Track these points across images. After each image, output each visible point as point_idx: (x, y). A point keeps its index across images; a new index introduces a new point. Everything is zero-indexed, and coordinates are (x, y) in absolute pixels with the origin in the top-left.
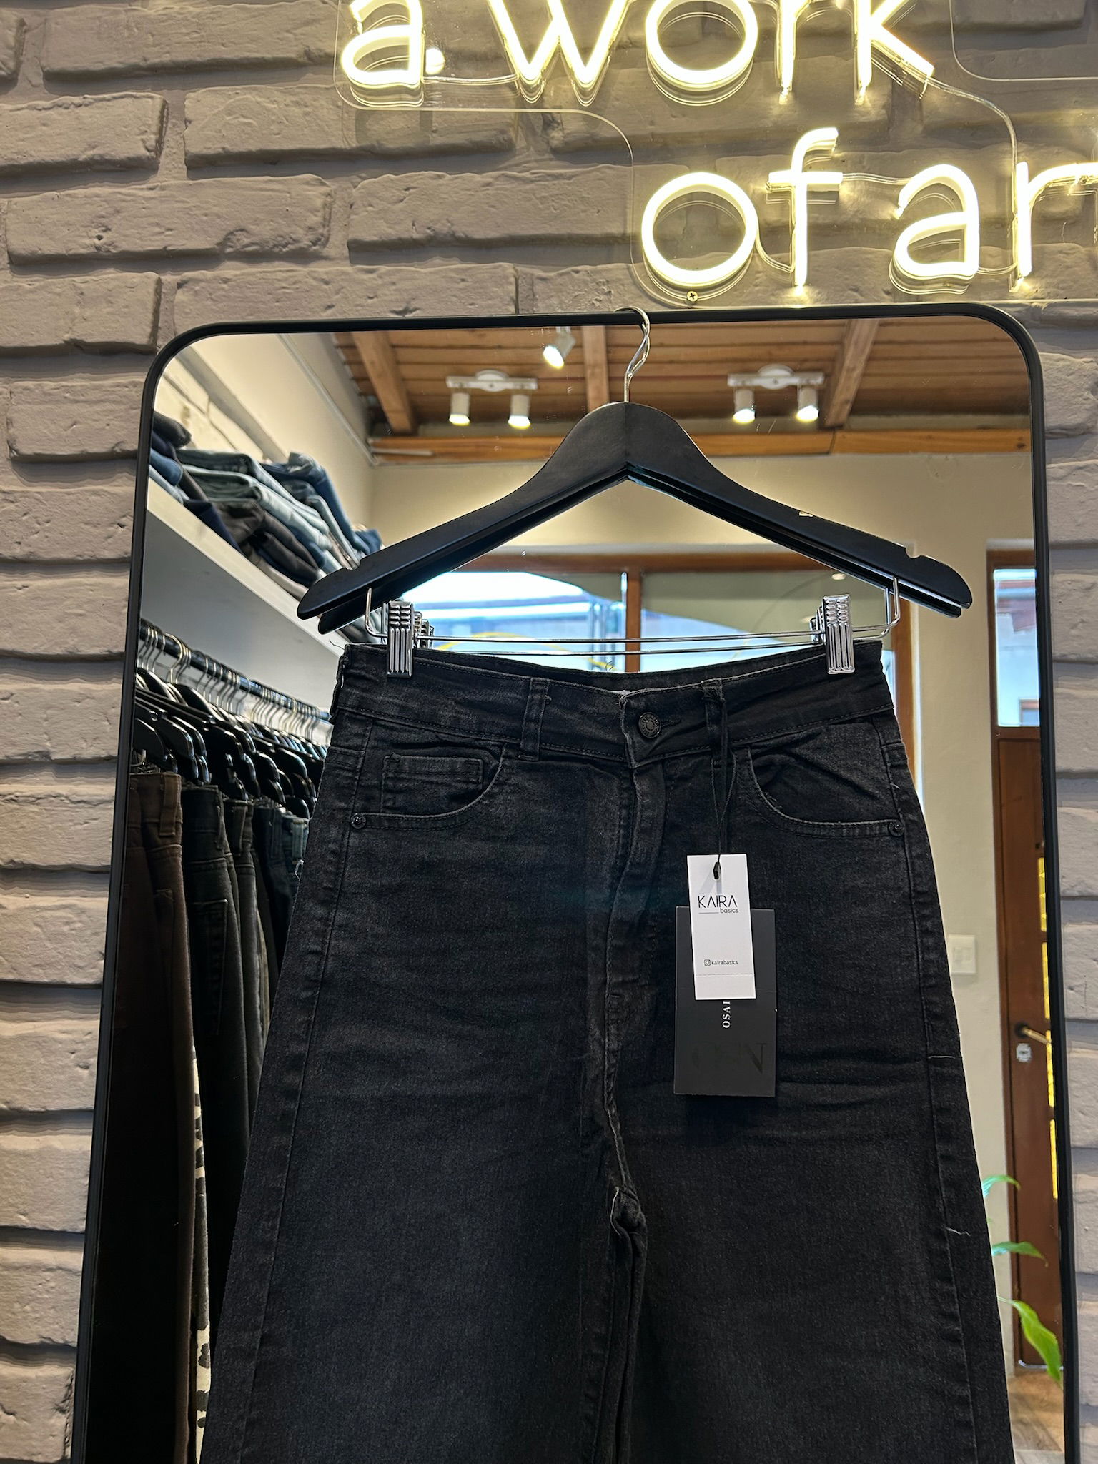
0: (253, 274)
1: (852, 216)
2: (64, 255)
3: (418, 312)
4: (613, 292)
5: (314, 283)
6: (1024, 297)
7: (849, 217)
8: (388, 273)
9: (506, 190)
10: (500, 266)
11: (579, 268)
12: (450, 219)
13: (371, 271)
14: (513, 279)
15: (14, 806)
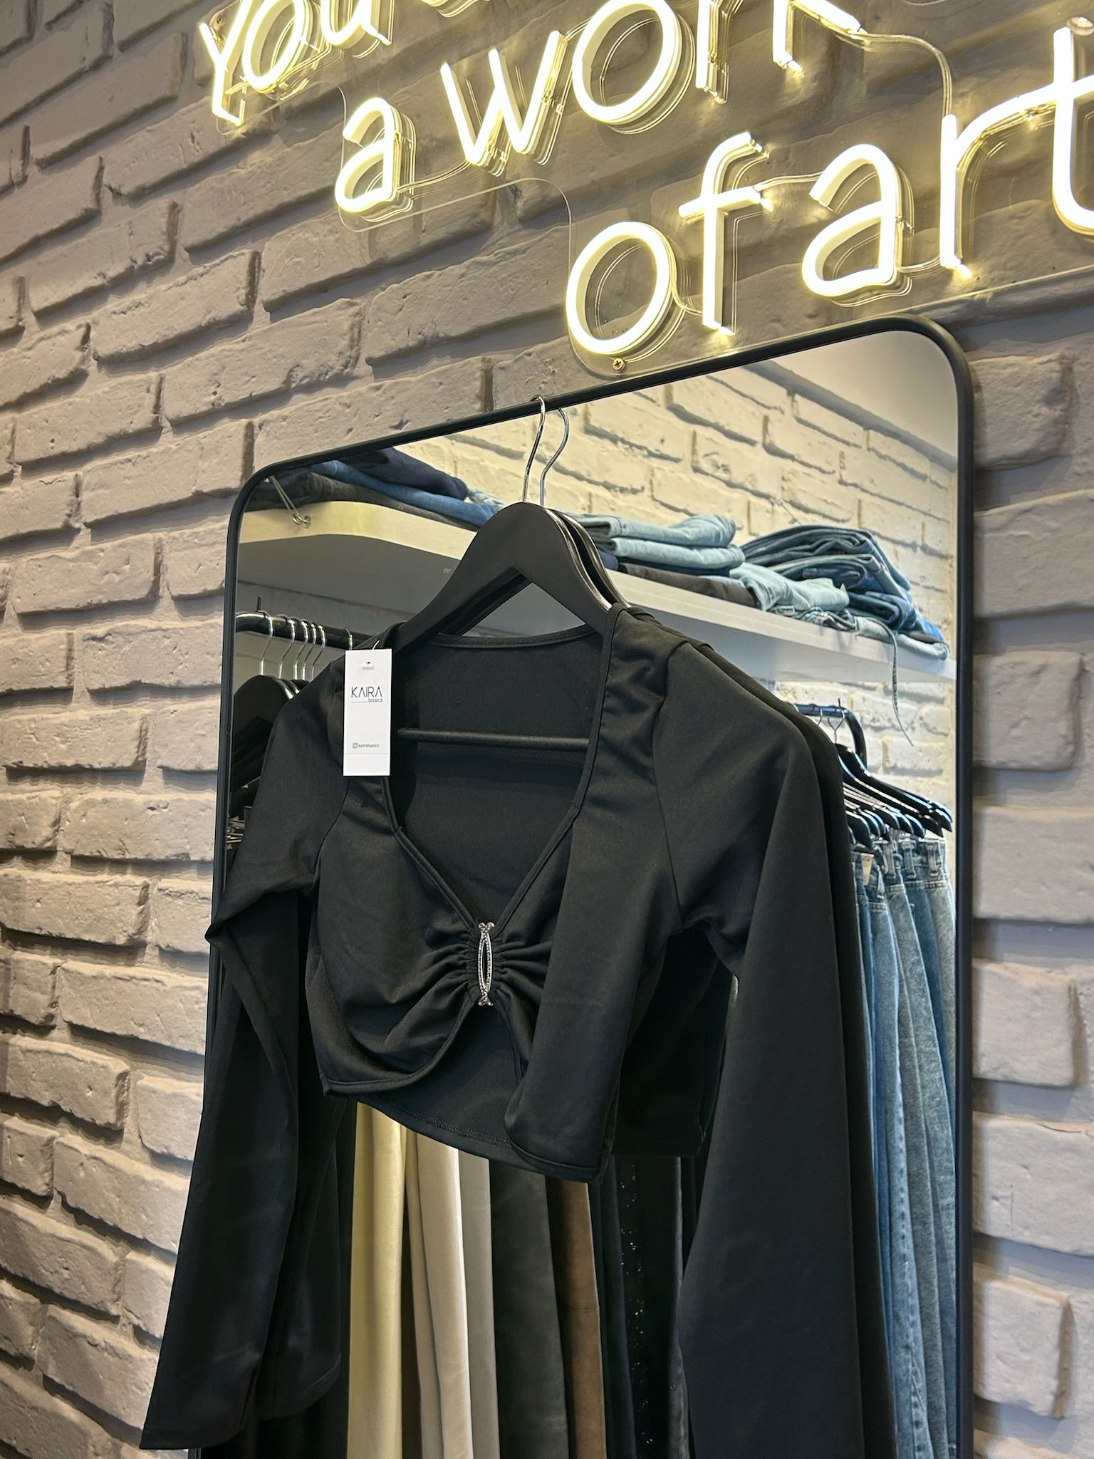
0: (301, 408)
1: (777, 229)
2: (194, 415)
3: (409, 423)
4: (556, 371)
5: (340, 408)
6: (962, 291)
7: (773, 230)
8: (391, 387)
9: (475, 278)
10: (469, 362)
11: (530, 350)
12: (435, 320)
13: (378, 388)
14: (478, 374)
15: (169, 899)
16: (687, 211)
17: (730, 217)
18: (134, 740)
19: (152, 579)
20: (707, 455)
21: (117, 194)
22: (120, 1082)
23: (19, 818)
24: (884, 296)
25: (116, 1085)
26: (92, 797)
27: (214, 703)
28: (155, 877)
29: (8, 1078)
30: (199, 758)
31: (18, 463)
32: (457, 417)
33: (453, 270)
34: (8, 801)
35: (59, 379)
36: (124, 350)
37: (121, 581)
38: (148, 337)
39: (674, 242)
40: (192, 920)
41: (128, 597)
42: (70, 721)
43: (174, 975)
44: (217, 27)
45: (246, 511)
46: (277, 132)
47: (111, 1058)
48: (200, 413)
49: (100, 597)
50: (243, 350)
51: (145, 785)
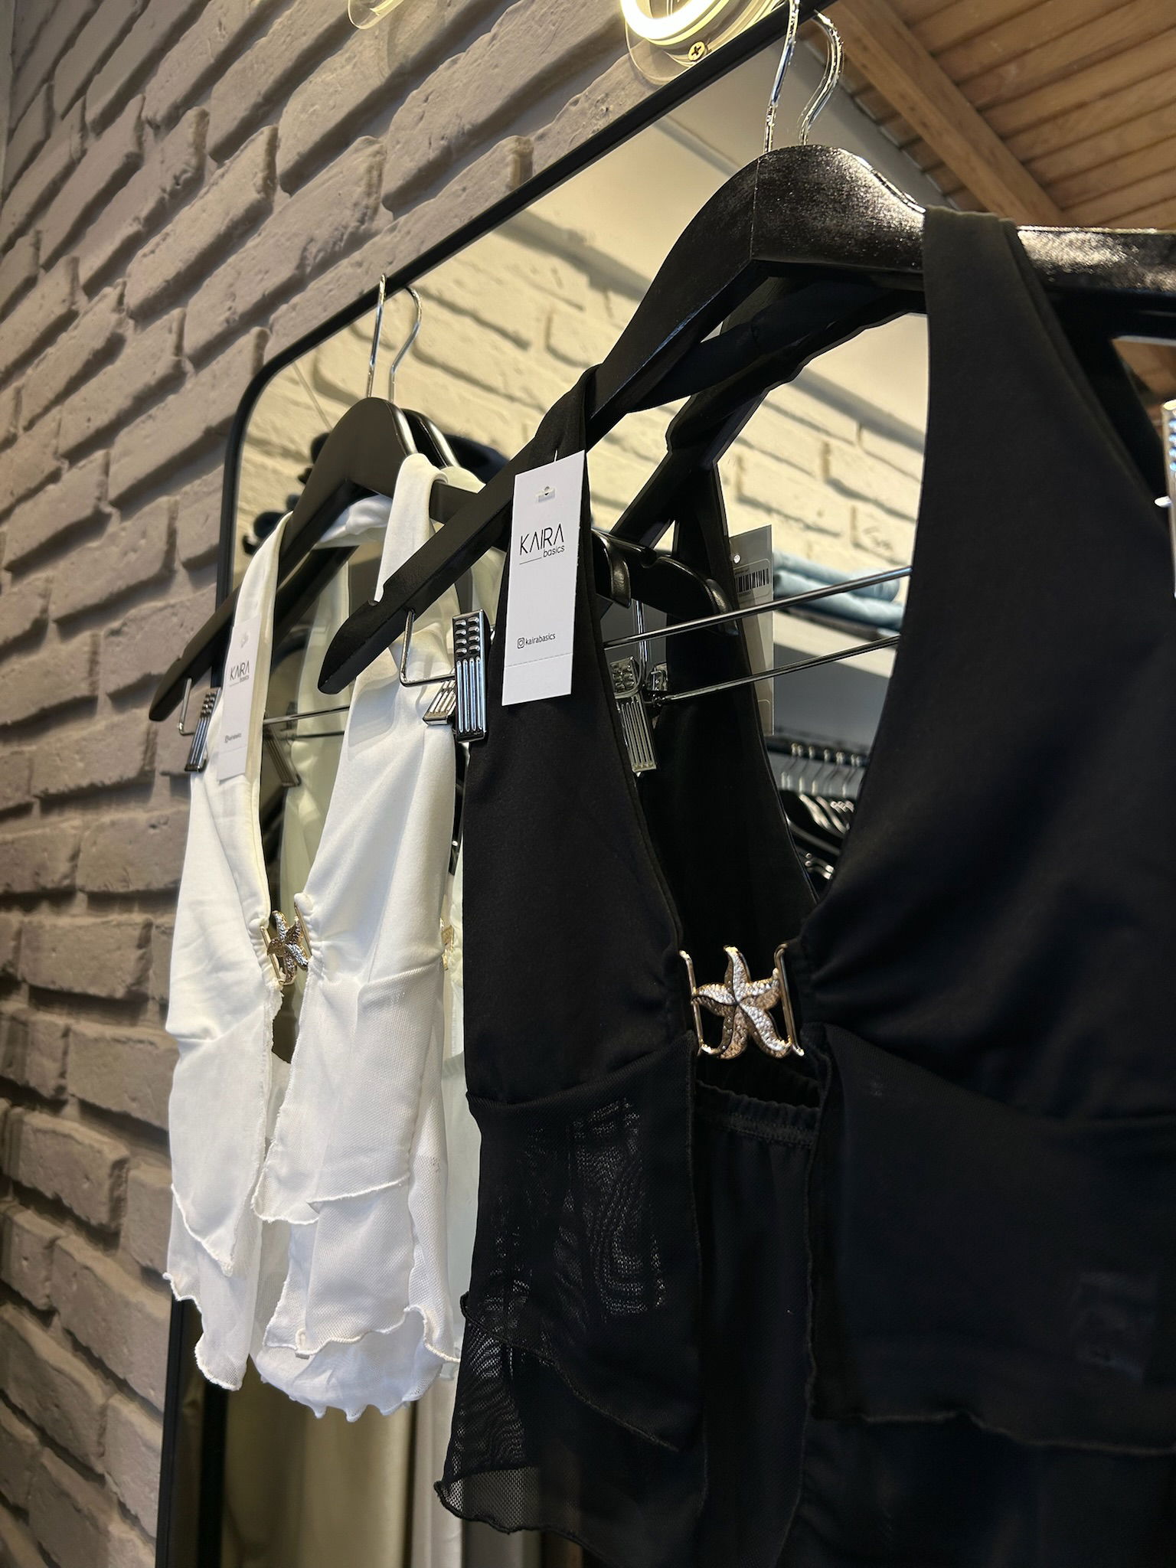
2: (212, 340)
4: (611, 107)
5: (350, 270)
8: (406, 222)
9: (509, 33)
10: (498, 147)
11: (578, 97)
12: (460, 111)
13: (393, 229)
14: (510, 157)
18: (141, 744)
19: (166, 548)
21: (154, 126)
22: (116, 1172)
23: (42, 855)
25: (111, 1176)
26: (103, 821)
28: (159, 913)
31: (63, 455)
33: (481, 42)
34: (36, 837)
35: (98, 351)
36: (152, 293)
38: (173, 269)
41: (144, 576)
47: (111, 1141)
48: (216, 337)
49: (121, 583)
50: (257, 245)
51: (154, 801)
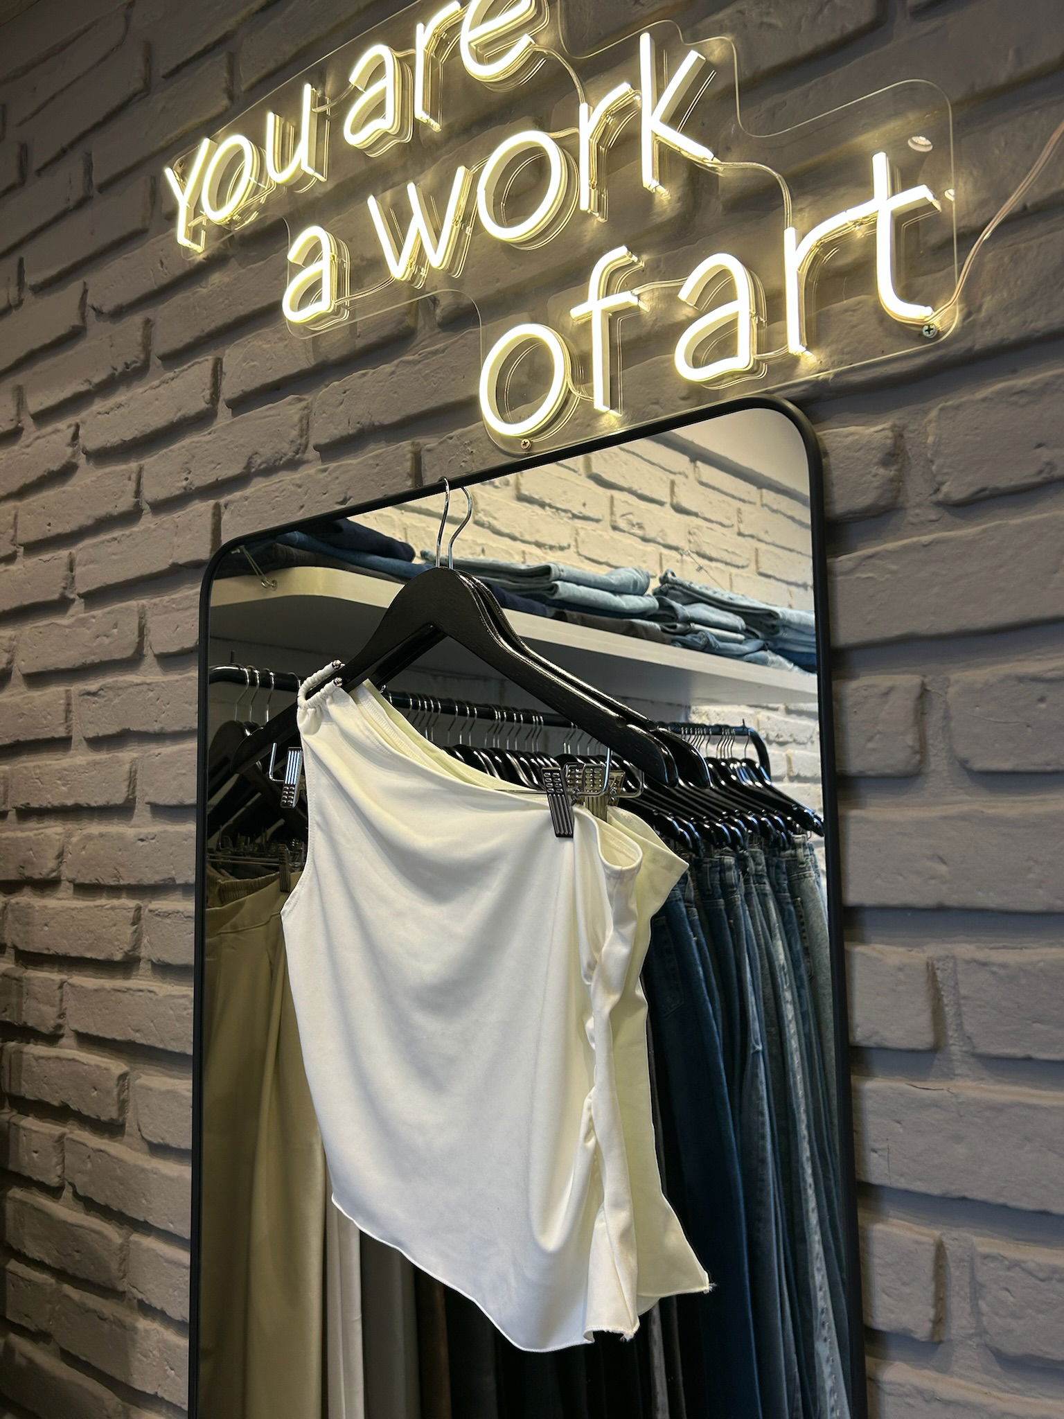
0: (260, 490)
1: (653, 326)
2: (171, 498)
3: (352, 499)
6: (809, 373)
7: (649, 327)
8: (334, 469)
10: (400, 446)
11: (452, 434)
13: (325, 470)
14: (409, 456)
15: (159, 919)
16: (577, 312)
17: (614, 318)
18: (125, 780)
19: (137, 640)
20: (623, 515)
21: (99, 313)
22: (121, 1082)
23: (27, 853)
24: (744, 379)
25: (117, 1085)
26: (90, 832)
27: (192, 745)
28: (146, 900)
29: (23, 1083)
30: (181, 794)
31: (21, 545)
32: (392, 492)
33: (384, 368)
34: (17, 838)
35: (53, 471)
36: (109, 445)
37: (111, 643)
38: (129, 433)
39: (569, 340)
40: (180, 936)
41: (117, 656)
42: (70, 766)
43: (165, 986)
44: (179, 170)
45: (216, 579)
46: (230, 258)
47: (112, 1061)
48: (174, 496)
49: (93, 657)
50: (210, 442)
51: (135, 820)
